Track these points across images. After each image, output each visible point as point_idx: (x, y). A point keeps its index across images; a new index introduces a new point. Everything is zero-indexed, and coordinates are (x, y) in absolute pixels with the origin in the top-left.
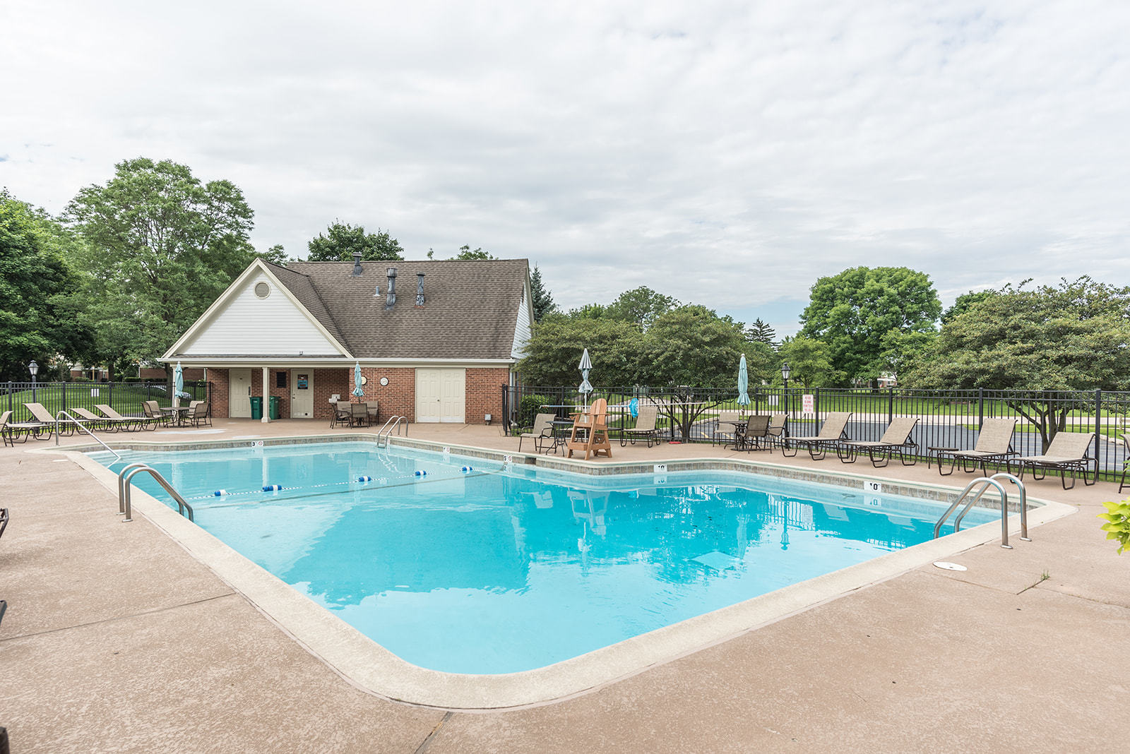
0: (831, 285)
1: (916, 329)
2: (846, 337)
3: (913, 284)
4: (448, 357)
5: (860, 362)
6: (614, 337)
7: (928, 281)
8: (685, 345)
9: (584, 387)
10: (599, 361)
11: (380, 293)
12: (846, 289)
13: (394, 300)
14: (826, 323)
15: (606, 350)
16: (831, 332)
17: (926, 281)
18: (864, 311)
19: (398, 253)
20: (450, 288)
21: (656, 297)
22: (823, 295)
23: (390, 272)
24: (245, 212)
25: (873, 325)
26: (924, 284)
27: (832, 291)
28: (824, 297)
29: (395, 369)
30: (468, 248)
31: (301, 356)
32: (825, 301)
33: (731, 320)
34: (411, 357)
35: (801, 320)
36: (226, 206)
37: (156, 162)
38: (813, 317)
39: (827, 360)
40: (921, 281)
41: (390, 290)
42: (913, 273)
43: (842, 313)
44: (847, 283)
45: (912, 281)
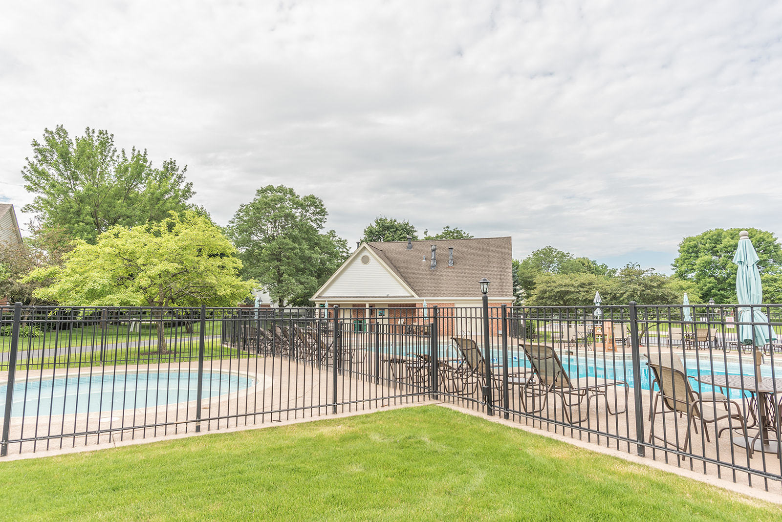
0: (695, 242)
1: (767, 272)
2: (711, 279)
3: (761, 240)
4: (475, 297)
5: (723, 296)
6: (590, 284)
7: (774, 237)
8: (640, 288)
9: (598, 312)
10: (584, 298)
11: (426, 259)
12: (707, 245)
13: (435, 263)
14: (693, 269)
15: (587, 292)
16: (698, 276)
17: (772, 237)
18: (723, 260)
19: (414, 234)
20: (467, 255)
21: (558, 253)
22: (689, 249)
23: (433, 248)
24: (323, 212)
25: (732, 270)
26: (770, 240)
27: (696, 246)
28: (690, 251)
29: (443, 304)
30: (448, 228)
31: (387, 297)
32: (691, 253)
33: (606, 267)
34: (452, 297)
35: (673, 267)
36: (312, 209)
37: (275, 187)
38: (682, 265)
39: (698, 296)
40: (768, 237)
41: (433, 257)
42: (760, 232)
43: (706, 262)
44: (708, 240)
45: (761, 238)
